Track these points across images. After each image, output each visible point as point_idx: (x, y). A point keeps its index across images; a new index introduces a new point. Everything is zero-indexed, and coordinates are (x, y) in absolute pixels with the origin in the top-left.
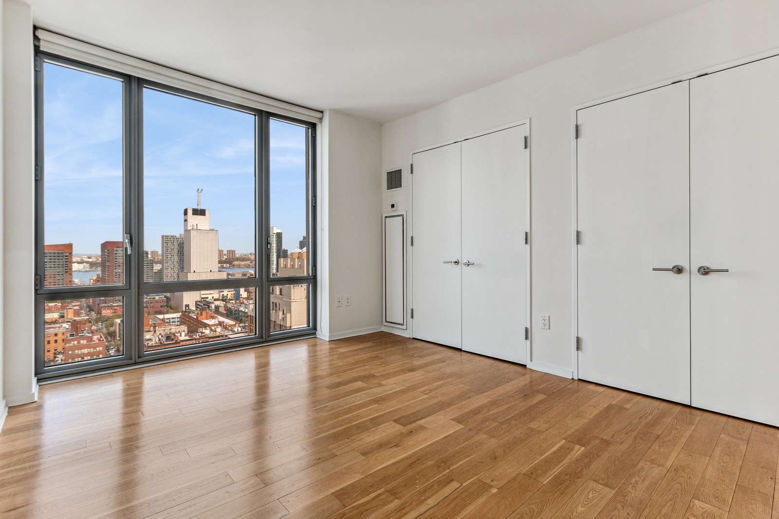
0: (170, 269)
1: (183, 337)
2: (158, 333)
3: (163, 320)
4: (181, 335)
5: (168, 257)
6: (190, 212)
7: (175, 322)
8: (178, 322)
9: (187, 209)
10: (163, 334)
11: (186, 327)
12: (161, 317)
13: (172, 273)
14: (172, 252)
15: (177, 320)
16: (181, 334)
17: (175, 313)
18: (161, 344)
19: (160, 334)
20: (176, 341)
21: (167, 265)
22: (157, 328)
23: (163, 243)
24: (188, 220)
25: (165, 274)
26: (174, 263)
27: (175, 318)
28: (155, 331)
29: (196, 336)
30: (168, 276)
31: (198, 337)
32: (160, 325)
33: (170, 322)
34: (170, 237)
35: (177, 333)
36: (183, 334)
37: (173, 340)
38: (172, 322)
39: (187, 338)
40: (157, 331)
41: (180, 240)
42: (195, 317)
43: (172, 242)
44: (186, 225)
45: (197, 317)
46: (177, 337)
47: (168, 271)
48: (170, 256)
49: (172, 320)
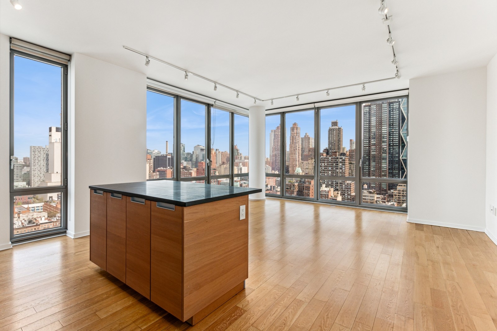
0: (37, 170)
1: (43, 221)
2: (21, 218)
3: (28, 209)
4: (41, 220)
5: (36, 162)
6: (54, 129)
7: (39, 209)
8: (41, 209)
9: (51, 127)
10: (26, 219)
11: (47, 213)
12: (26, 206)
13: (39, 174)
14: (39, 158)
15: (40, 208)
16: (41, 218)
17: (40, 203)
18: (24, 227)
19: (24, 219)
20: (37, 224)
21: (35, 168)
22: (21, 215)
23: (31, 151)
24: (52, 135)
25: (32, 174)
26: (41, 166)
27: (39, 207)
28: (19, 217)
29: (54, 220)
30: (36, 176)
31: (55, 220)
32: (24, 213)
33: (34, 210)
34: (37, 147)
35: (39, 218)
36: (43, 218)
37: (34, 223)
38: (37, 210)
39: (47, 221)
40: (20, 217)
41: (45, 150)
42: (55, 206)
43: (39, 151)
44: (50, 139)
45: (56, 205)
46: (38, 221)
47: (36, 172)
48: (37, 161)
49: (36, 208)
